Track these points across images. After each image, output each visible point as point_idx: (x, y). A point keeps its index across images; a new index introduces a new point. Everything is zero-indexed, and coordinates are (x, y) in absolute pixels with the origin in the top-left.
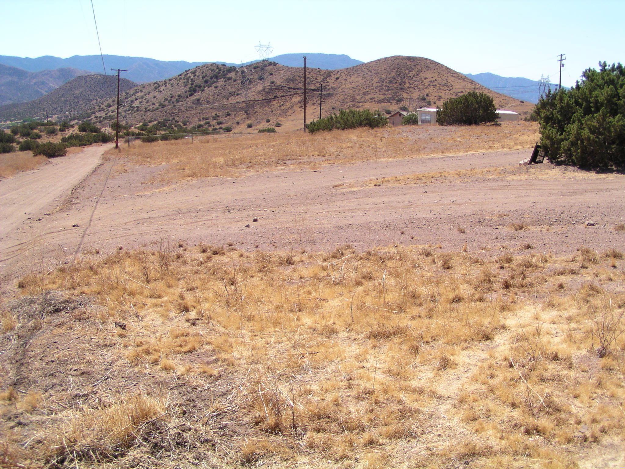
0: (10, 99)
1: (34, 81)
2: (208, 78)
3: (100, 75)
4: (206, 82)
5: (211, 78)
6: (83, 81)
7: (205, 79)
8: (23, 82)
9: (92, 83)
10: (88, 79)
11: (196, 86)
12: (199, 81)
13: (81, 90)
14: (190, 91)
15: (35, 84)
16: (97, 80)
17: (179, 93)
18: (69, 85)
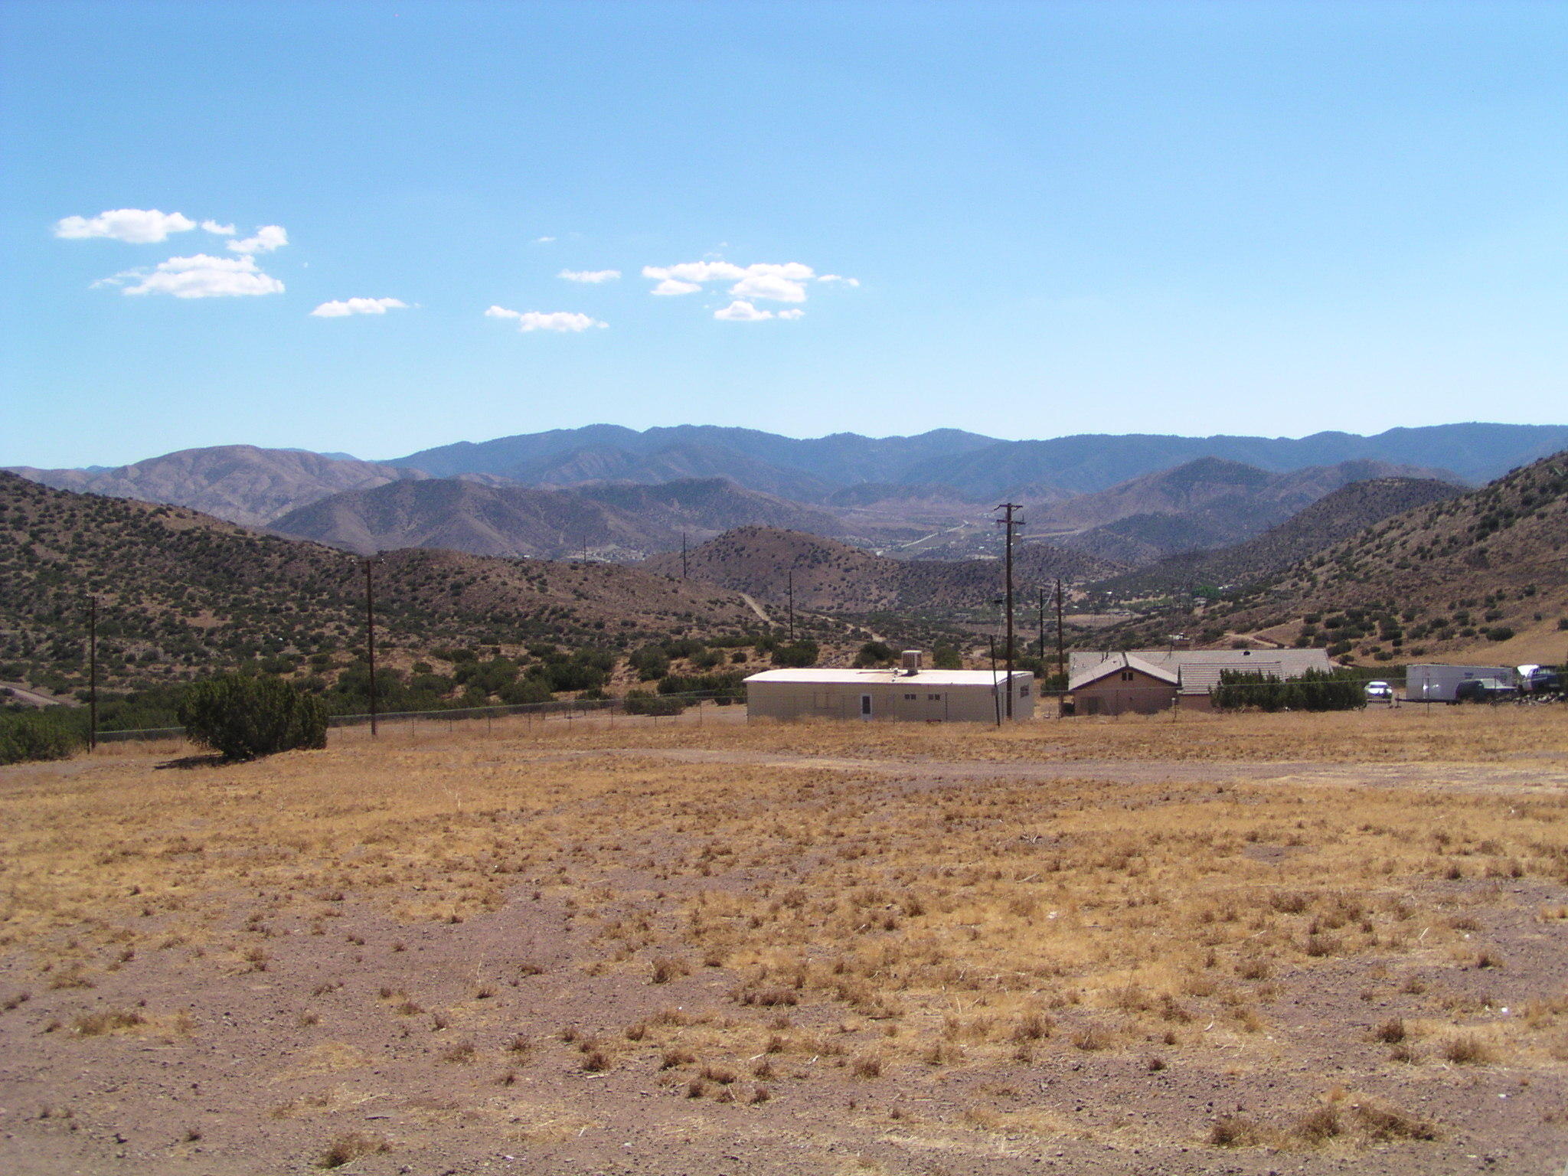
0: (1220, 538)
1: (1283, 494)
2: (1534, 492)
3: (1401, 480)
4: (1527, 502)
5: (1543, 490)
6: (1358, 495)
7: (1526, 493)
8: (1257, 496)
9: (1378, 498)
10: (1370, 489)
11: (1500, 513)
12: (1510, 499)
13: (1349, 516)
14: (1483, 526)
15: (1282, 501)
16: (1391, 492)
17: (1454, 533)
18: (1325, 504)
